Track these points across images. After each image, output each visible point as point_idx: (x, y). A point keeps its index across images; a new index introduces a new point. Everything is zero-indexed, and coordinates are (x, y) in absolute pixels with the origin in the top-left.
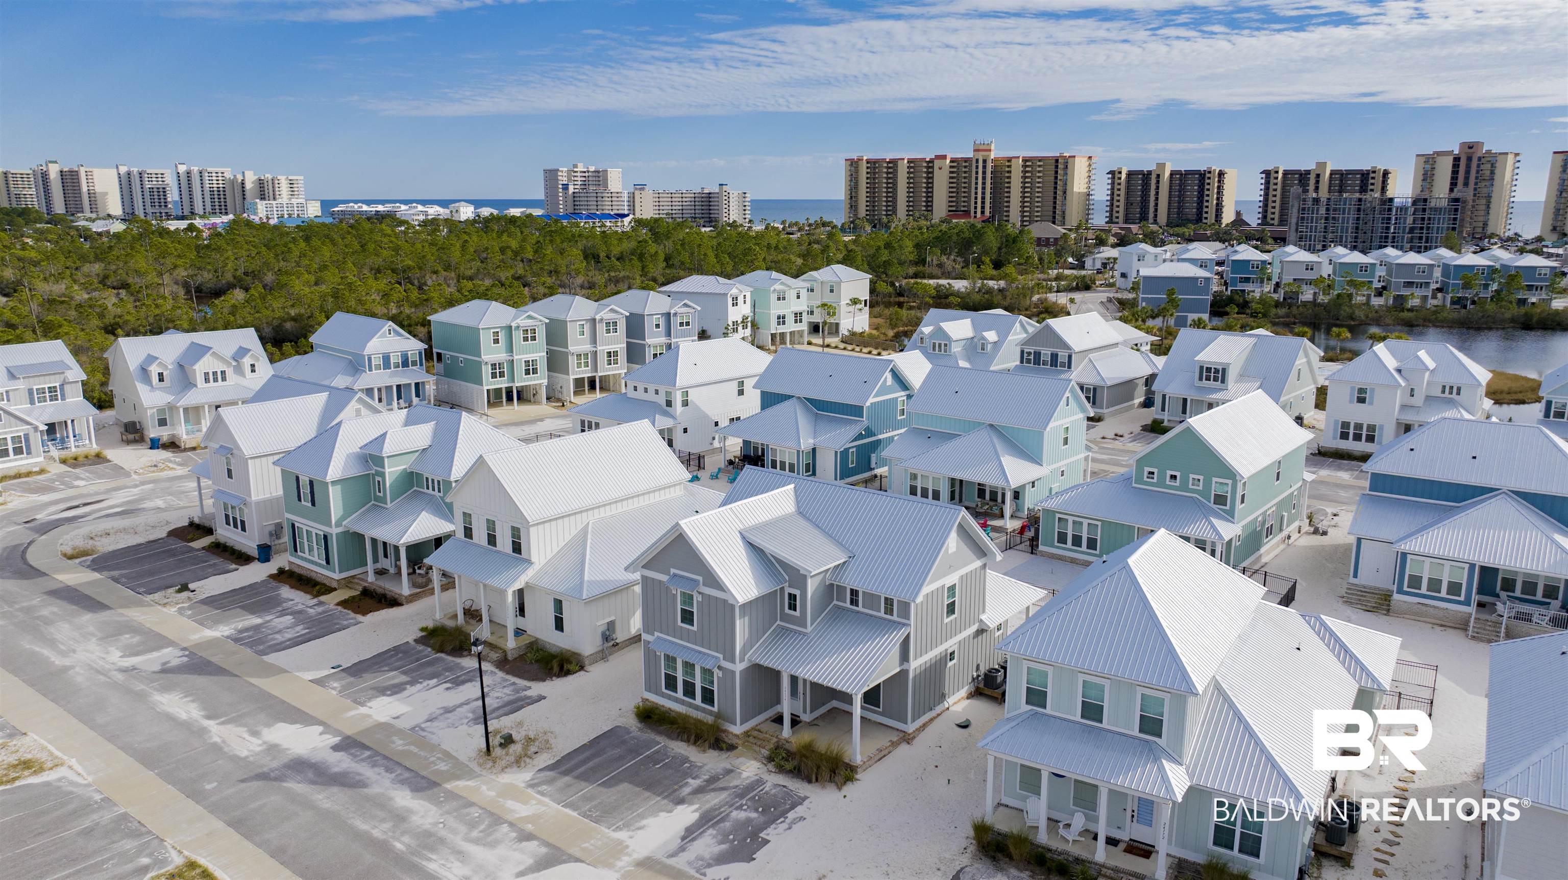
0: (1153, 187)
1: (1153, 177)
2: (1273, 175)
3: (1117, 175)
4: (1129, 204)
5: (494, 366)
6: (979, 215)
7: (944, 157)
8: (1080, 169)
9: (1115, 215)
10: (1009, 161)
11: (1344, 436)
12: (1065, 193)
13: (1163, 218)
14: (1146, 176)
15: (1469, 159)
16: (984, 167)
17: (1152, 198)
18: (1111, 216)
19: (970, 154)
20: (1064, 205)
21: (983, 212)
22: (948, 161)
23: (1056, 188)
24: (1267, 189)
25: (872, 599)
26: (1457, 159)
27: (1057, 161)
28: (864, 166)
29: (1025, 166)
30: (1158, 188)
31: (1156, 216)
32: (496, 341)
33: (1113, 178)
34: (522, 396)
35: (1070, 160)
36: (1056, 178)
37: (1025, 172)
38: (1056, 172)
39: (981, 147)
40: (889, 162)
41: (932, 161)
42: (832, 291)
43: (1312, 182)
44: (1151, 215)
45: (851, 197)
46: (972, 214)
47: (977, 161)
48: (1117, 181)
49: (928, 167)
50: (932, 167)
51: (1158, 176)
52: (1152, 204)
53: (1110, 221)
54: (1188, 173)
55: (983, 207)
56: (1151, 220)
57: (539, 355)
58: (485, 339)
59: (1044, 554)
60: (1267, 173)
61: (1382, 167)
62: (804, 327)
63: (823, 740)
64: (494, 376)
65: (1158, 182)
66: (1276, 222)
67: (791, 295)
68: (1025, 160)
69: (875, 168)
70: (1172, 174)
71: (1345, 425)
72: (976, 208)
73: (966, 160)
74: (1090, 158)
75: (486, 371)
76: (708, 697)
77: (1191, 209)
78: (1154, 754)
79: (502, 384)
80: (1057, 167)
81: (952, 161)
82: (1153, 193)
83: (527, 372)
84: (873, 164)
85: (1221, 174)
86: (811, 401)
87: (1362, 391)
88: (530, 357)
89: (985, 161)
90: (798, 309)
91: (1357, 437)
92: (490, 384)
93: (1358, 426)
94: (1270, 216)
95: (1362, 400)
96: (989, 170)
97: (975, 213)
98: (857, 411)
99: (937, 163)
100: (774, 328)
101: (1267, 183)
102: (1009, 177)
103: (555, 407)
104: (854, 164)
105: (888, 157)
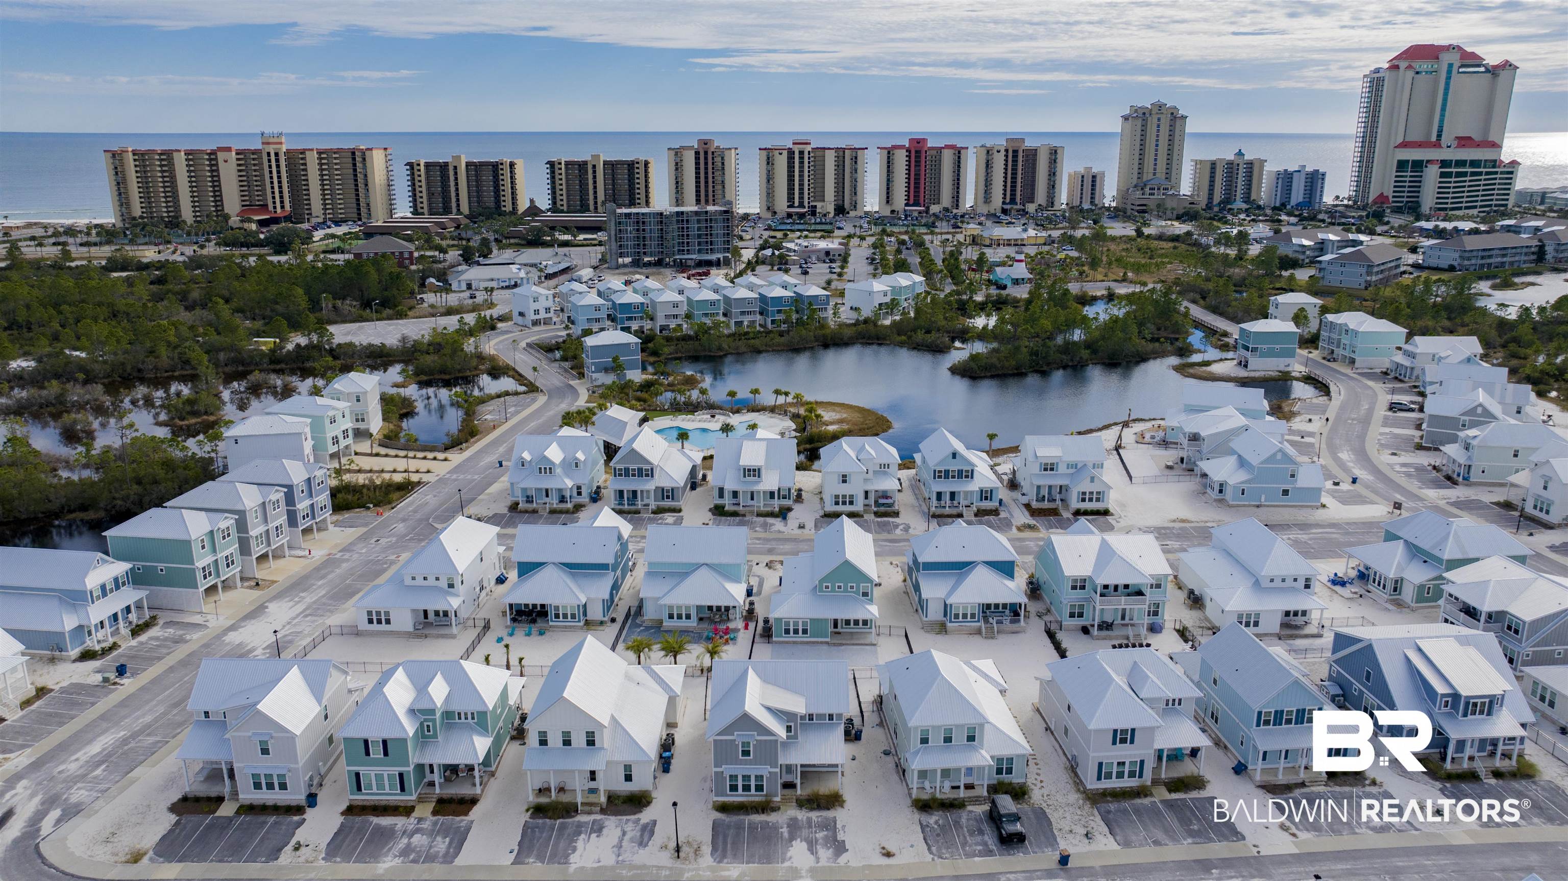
0: (452, 178)
1: (451, 168)
2: (557, 166)
3: (416, 168)
4: (430, 195)
5: (204, 569)
6: (279, 210)
7: (229, 149)
8: (378, 160)
9: (419, 205)
10: (303, 152)
11: (837, 503)
12: (366, 185)
13: (465, 209)
14: (444, 167)
15: (706, 153)
16: (277, 161)
17: (453, 189)
18: (415, 206)
19: (260, 147)
20: (367, 197)
21: (282, 207)
22: (234, 153)
23: (356, 180)
24: (553, 177)
25: (821, 716)
26: (697, 153)
27: (353, 153)
28: (130, 158)
29: (320, 159)
30: (456, 179)
31: (458, 205)
32: (203, 547)
33: (412, 168)
34: (227, 585)
35: (367, 153)
36: (355, 170)
37: (321, 164)
38: (355, 165)
39: (271, 140)
40: (161, 154)
41: (213, 153)
42: (358, 400)
43: (590, 171)
44: (454, 205)
45: (120, 194)
46: (271, 208)
47: (269, 154)
48: (417, 173)
49: (210, 160)
50: (216, 159)
51: (455, 168)
52: (453, 194)
53: (415, 212)
54: (482, 164)
55: (282, 202)
56: (454, 210)
57: (233, 549)
58: (196, 549)
59: (776, 642)
60: (552, 164)
61: (642, 158)
62: (350, 441)
63: (824, 788)
64: (205, 577)
65: (456, 173)
66: (565, 208)
67: (339, 417)
68: (320, 153)
69: (144, 160)
70: (468, 164)
71: (837, 497)
72: (274, 203)
73: (255, 152)
74: (385, 149)
75: (199, 575)
76: (759, 788)
77: (490, 201)
78: (975, 749)
79: (211, 581)
80: (354, 159)
81: (237, 154)
82: (452, 183)
83: (228, 566)
84: (141, 157)
85: (512, 165)
86: (564, 564)
87: (844, 476)
88: (227, 552)
89: (277, 154)
90: (344, 428)
91: (844, 503)
92: (203, 585)
93: (844, 496)
94: (559, 203)
95: (844, 481)
96: (283, 163)
97: (275, 208)
98: (604, 567)
99: (221, 156)
100: (333, 449)
101: (553, 172)
102: (305, 170)
103: (251, 588)
104: (116, 156)
105: (159, 148)
